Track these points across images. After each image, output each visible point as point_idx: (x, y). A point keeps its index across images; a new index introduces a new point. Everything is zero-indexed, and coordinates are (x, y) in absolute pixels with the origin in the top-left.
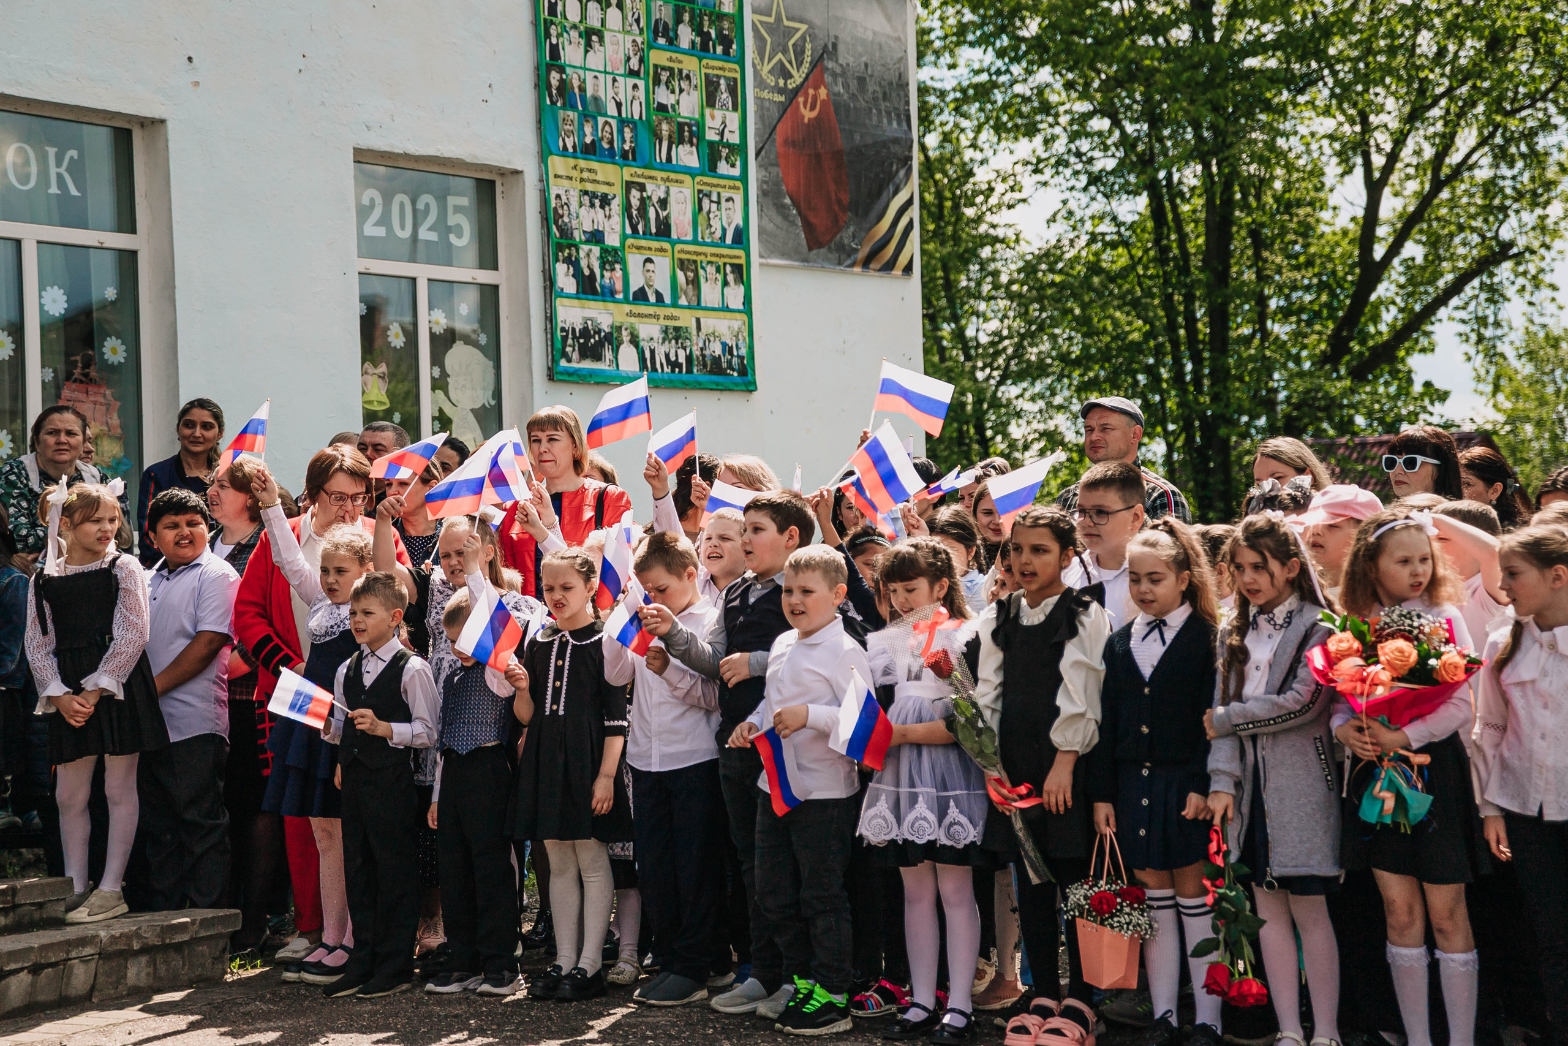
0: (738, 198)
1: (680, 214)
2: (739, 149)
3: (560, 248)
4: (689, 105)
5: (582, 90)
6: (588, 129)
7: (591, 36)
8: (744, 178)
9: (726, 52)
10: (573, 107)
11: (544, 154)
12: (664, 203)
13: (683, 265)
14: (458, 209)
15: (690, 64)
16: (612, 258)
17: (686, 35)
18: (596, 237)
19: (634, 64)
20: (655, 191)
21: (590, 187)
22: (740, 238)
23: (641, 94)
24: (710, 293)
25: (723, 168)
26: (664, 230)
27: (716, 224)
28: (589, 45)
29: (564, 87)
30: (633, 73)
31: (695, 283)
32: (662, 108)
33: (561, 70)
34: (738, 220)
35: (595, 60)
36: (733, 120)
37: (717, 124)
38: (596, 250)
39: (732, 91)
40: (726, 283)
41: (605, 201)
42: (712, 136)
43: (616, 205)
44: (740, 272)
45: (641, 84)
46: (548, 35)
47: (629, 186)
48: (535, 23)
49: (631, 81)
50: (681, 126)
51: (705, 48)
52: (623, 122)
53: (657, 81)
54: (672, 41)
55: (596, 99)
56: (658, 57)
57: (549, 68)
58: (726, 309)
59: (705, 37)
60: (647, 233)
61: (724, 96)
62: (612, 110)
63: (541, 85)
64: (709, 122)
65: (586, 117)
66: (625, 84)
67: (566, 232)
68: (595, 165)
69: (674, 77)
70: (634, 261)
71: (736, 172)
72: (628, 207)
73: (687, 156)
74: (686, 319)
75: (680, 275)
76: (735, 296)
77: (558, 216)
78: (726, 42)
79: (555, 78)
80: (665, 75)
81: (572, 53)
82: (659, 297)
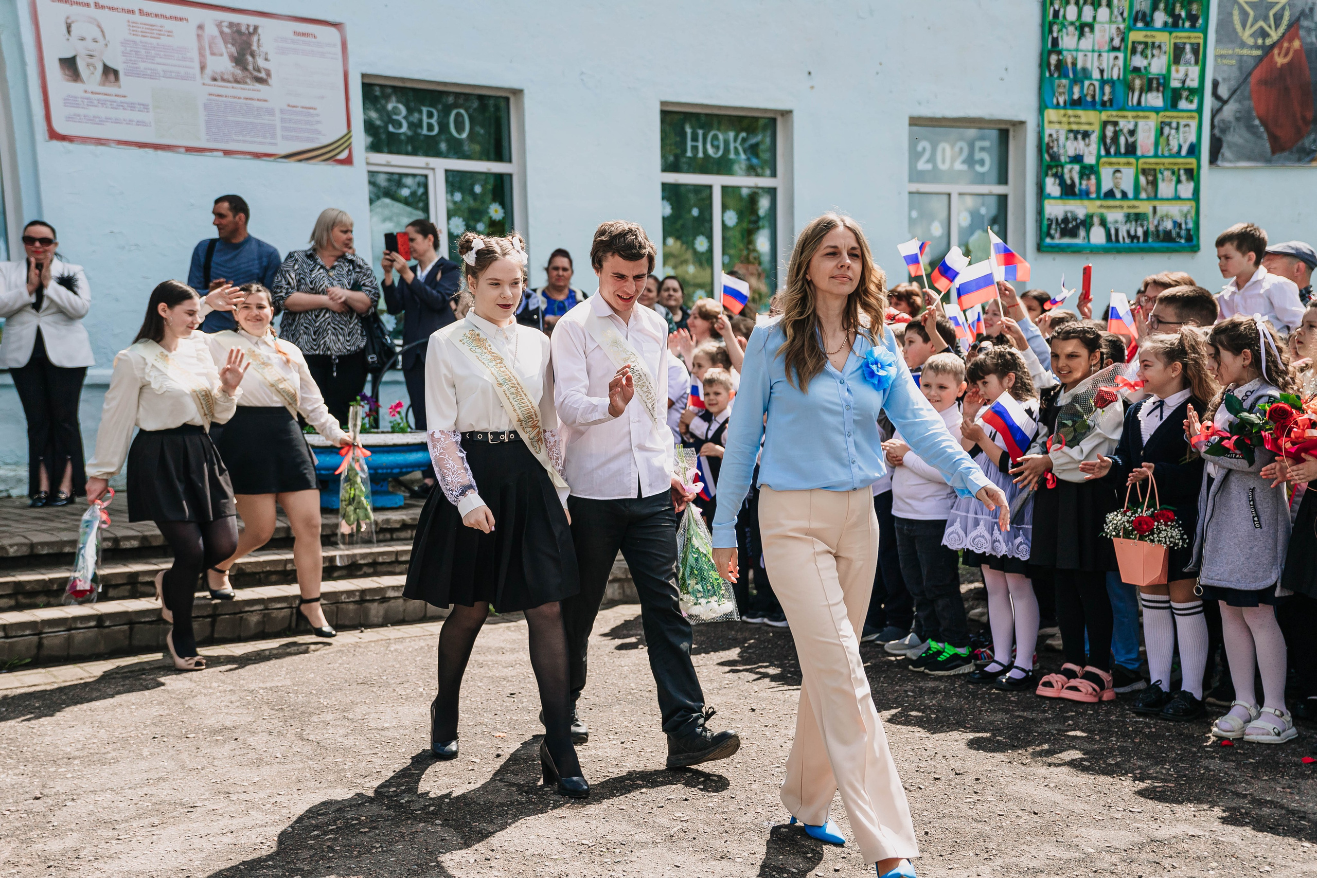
0: (1194, 124)
1: (1145, 138)
2: (1197, 92)
3: (1049, 167)
4: (1158, 65)
5: (1074, 64)
6: (1076, 90)
7: (1083, 28)
8: (1200, 110)
9: (1193, 26)
10: (1066, 76)
11: (1041, 110)
12: (1132, 133)
13: (1144, 172)
14: (982, 149)
15: (1162, 38)
16: (1088, 171)
17: (1160, 18)
18: (1077, 159)
19: (1117, 42)
20: (1125, 125)
21: (1075, 127)
22: (1193, 150)
23: (1121, 62)
24: (1165, 188)
25: (1183, 104)
26: (1131, 149)
27: (1174, 145)
28: (1082, 34)
29: (1060, 65)
30: (1115, 49)
31: (1154, 183)
32: (1136, 70)
33: (1059, 53)
34: (1193, 138)
35: (1086, 43)
36: (1194, 71)
37: (1181, 75)
38: (1077, 167)
39: (1196, 50)
40: (1179, 181)
41: (1086, 135)
42: (1175, 84)
43: (1094, 138)
44: (1192, 174)
45: (1121, 55)
46: (1051, 31)
47: (1105, 124)
48: (1042, 25)
49: (1113, 55)
50: (1150, 81)
51: (1175, 25)
52: (1103, 82)
53: (1134, 51)
54: (1148, 23)
55: (1084, 70)
56: (1134, 36)
57: (1050, 53)
58: (1177, 198)
59: (1176, 18)
60: (1118, 153)
61: (1189, 55)
62: (1096, 75)
63: (1044, 64)
64: (1174, 74)
65: (1075, 81)
66: (1108, 59)
67: (1054, 158)
68: (1080, 112)
69: (1147, 48)
70: (1106, 173)
71: (1194, 106)
72: (1103, 138)
73: (1155, 99)
74: (1145, 207)
75: (1143, 180)
76: (1186, 189)
77: (1049, 147)
78: (1193, 19)
79: (1054, 59)
80: (1140, 48)
81: (1068, 41)
82: (1124, 195)
